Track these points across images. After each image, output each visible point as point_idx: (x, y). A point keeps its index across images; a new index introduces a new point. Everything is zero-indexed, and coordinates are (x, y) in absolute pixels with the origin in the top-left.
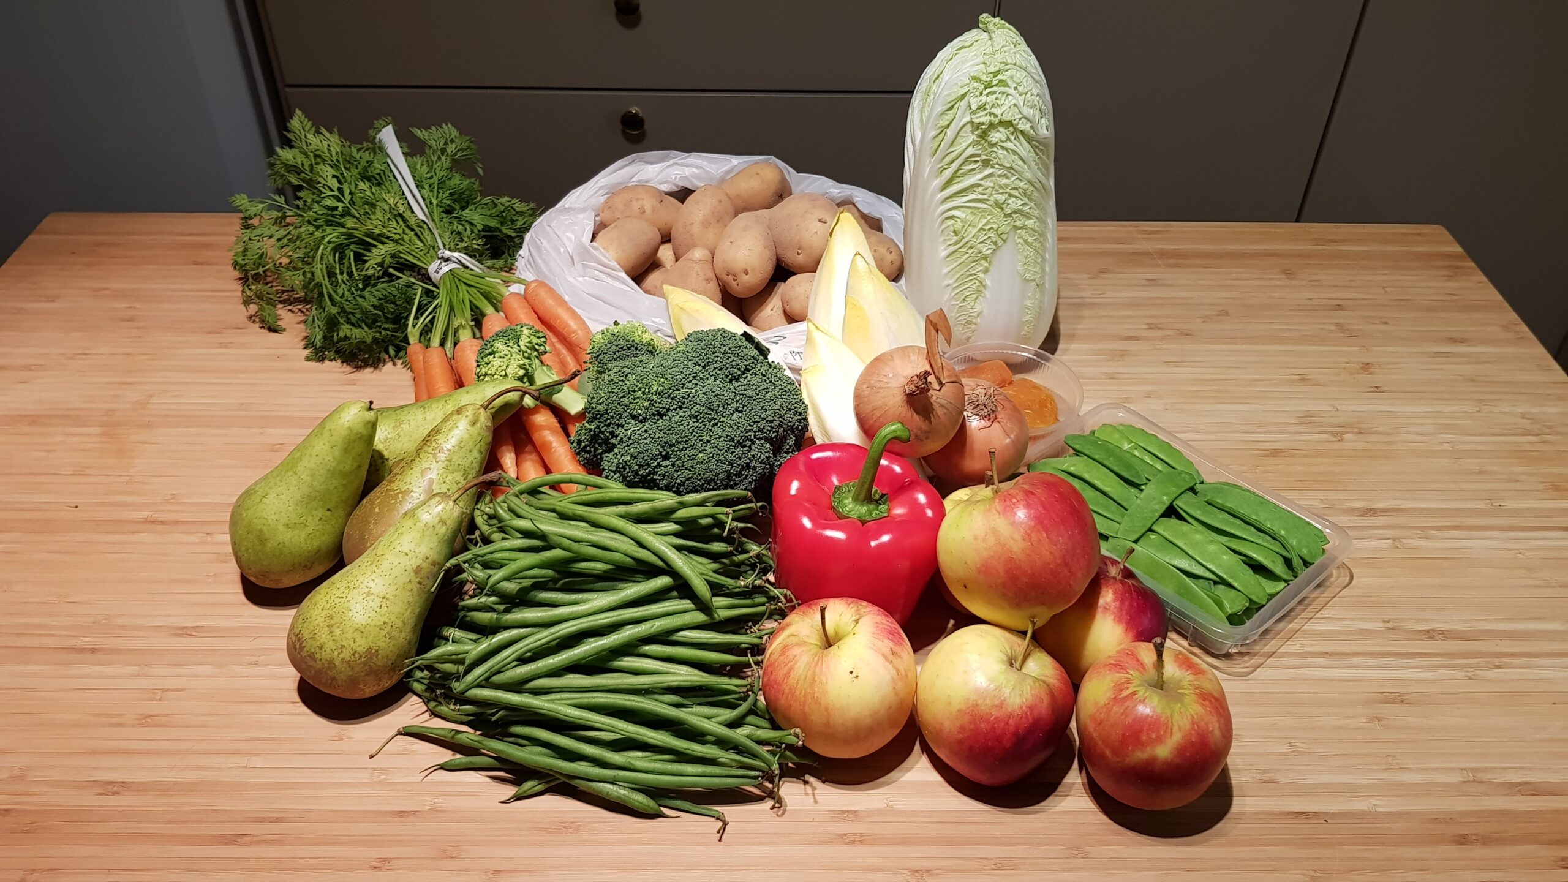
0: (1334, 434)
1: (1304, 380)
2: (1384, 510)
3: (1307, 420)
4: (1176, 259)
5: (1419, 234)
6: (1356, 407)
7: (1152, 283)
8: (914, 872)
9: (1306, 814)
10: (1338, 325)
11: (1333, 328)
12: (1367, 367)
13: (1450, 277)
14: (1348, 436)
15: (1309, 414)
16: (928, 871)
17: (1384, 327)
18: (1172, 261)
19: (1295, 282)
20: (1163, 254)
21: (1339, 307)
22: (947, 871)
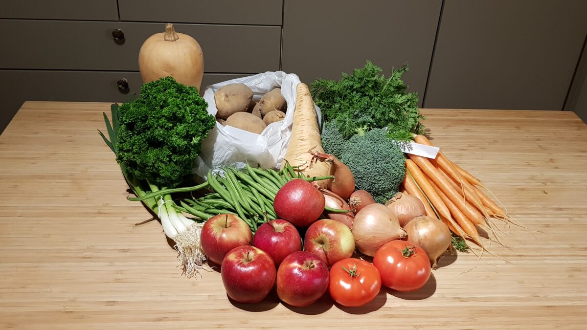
0: (543, 183)
1: (529, 165)
2: (564, 208)
3: (532, 178)
4: (476, 122)
5: (564, 114)
6: (550, 174)
7: (467, 130)
8: (415, 326)
9: (551, 306)
10: (539, 146)
11: (537, 147)
12: (551, 160)
13: (578, 130)
14: (548, 184)
15: (533, 176)
16: (420, 326)
17: (556, 147)
18: (473, 123)
19: (521, 131)
20: (470, 121)
21: (539, 140)
22: (426, 326)
